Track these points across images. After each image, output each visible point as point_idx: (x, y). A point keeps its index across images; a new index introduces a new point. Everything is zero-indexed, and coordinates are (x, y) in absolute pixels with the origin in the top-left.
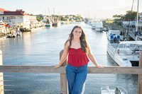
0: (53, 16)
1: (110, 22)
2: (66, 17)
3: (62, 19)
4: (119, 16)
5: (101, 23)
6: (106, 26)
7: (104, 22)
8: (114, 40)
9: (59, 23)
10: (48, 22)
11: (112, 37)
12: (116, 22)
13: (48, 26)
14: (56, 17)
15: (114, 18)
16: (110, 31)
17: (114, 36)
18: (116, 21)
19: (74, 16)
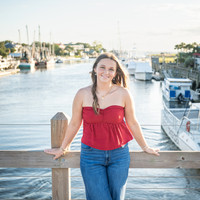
0: (37, 44)
1: (168, 60)
2: (69, 47)
3: (58, 52)
4: (189, 46)
5: (149, 61)
6: (160, 69)
7: (155, 60)
8: (178, 101)
9: (51, 60)
10: (25, 58)
11: (172, 94)
12: (181, 60)
13: (24, 69)
14: (43, 48)
15: (177, 51)
16: (168, 80)
17: (178, 92)
18: (181, 58)
19: (85, 46)
